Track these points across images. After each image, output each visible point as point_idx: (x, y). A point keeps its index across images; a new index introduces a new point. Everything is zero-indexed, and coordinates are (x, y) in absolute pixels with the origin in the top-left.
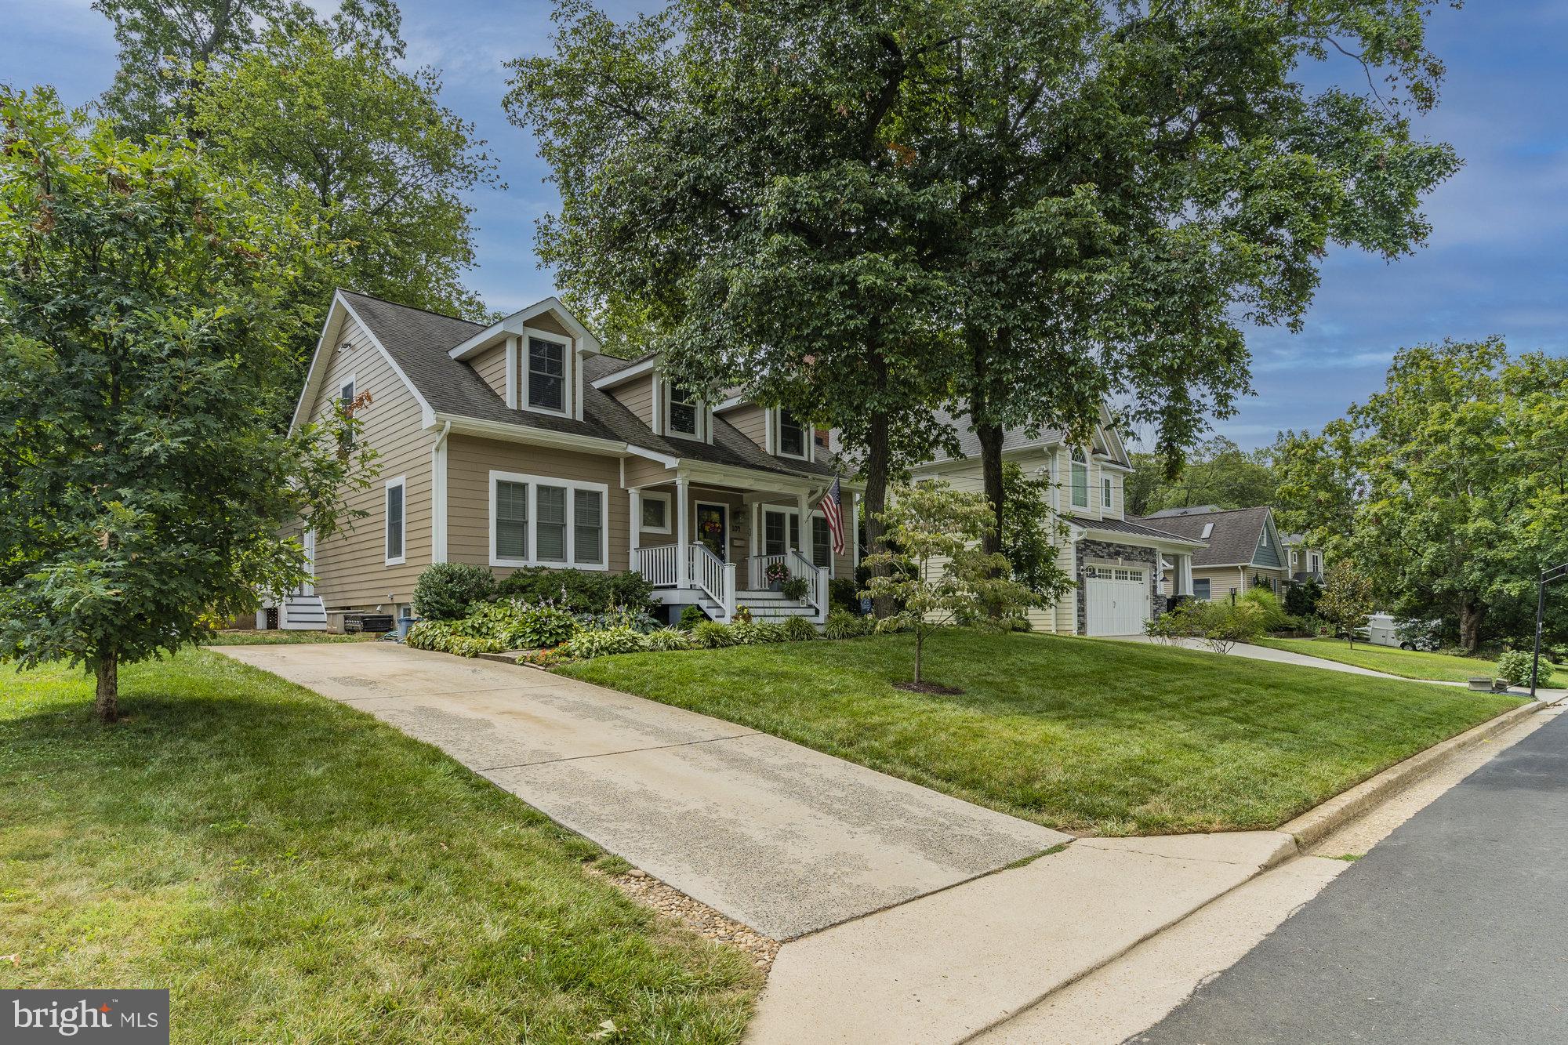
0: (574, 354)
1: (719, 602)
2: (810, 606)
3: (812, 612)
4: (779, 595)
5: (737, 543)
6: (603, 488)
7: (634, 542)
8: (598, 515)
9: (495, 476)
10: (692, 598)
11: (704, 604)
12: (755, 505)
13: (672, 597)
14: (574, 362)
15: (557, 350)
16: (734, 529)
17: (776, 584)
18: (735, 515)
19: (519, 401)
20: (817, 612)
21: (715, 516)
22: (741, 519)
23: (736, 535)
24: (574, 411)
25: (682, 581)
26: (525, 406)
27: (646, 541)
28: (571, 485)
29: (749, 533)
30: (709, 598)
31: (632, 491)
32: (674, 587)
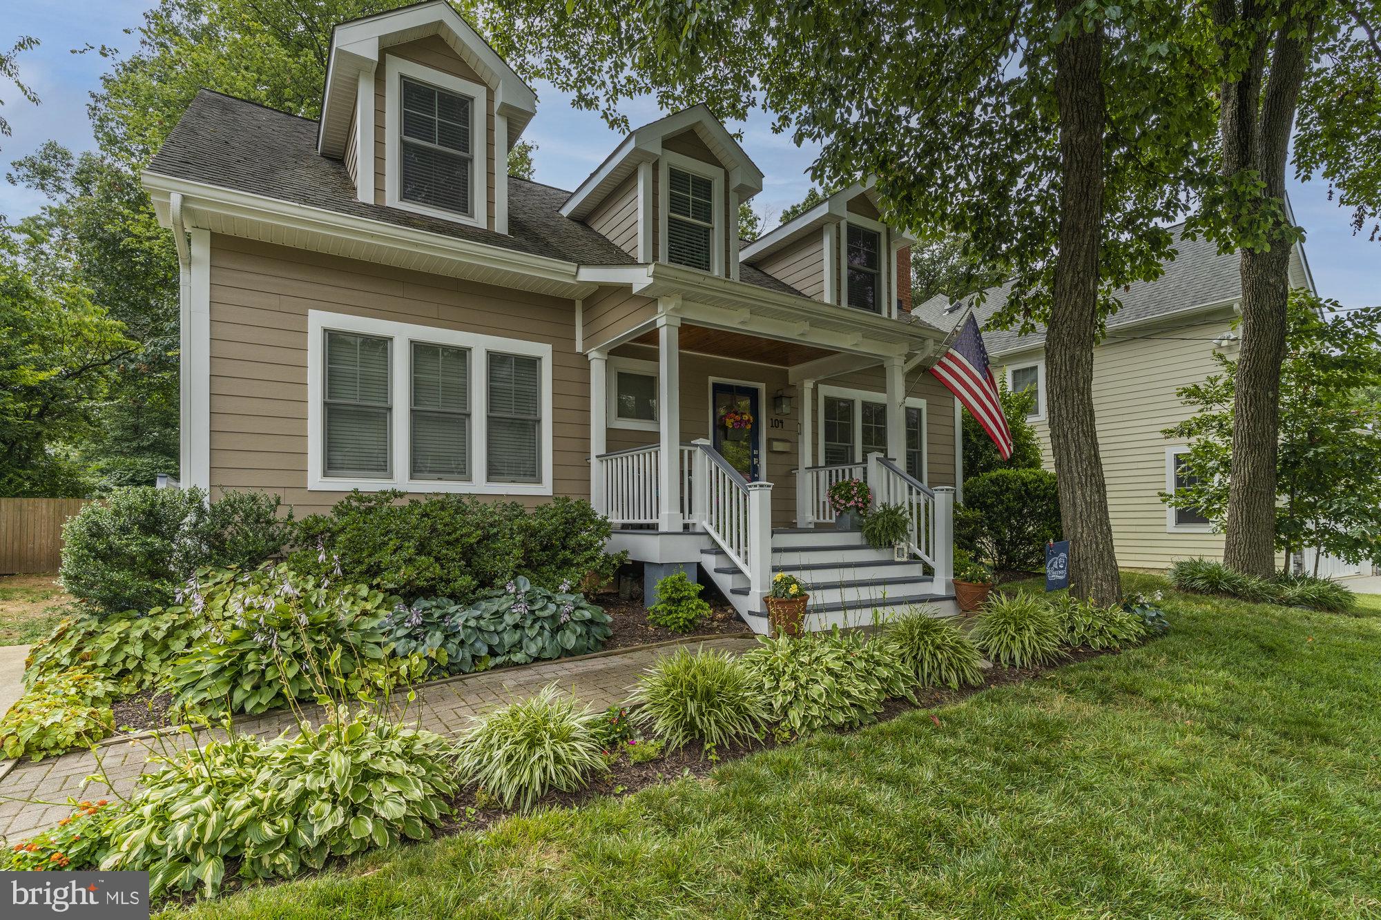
0: (490, 117)
1: (739, 562)
2: (914, 558)
3: (916, 571)
4: (855, 538)
5: (778, 446)
6: (543, 351)
7: (597, 444)
8: (533, 398)
9: (319, 321)
10: (687, 551)
11: (710, 563)
12: (808, 385)
13: (649, 549)
14: (490, 130)
15: (459, 106)
16: (775, 423)
17: (847, 518)
18: (776, 400)
19: (379, 190)
20: (928, 572)
21: (745, 403)
22: (785, 408)
23: (777, 433)
24: (490, 217)
25: (668, 518)
26: (392, 199)
27: (617, 442)
28: (480, 345)
29: (799, 432)
30: (718, 551)
31: (593, 354)
32: (652, 528)
